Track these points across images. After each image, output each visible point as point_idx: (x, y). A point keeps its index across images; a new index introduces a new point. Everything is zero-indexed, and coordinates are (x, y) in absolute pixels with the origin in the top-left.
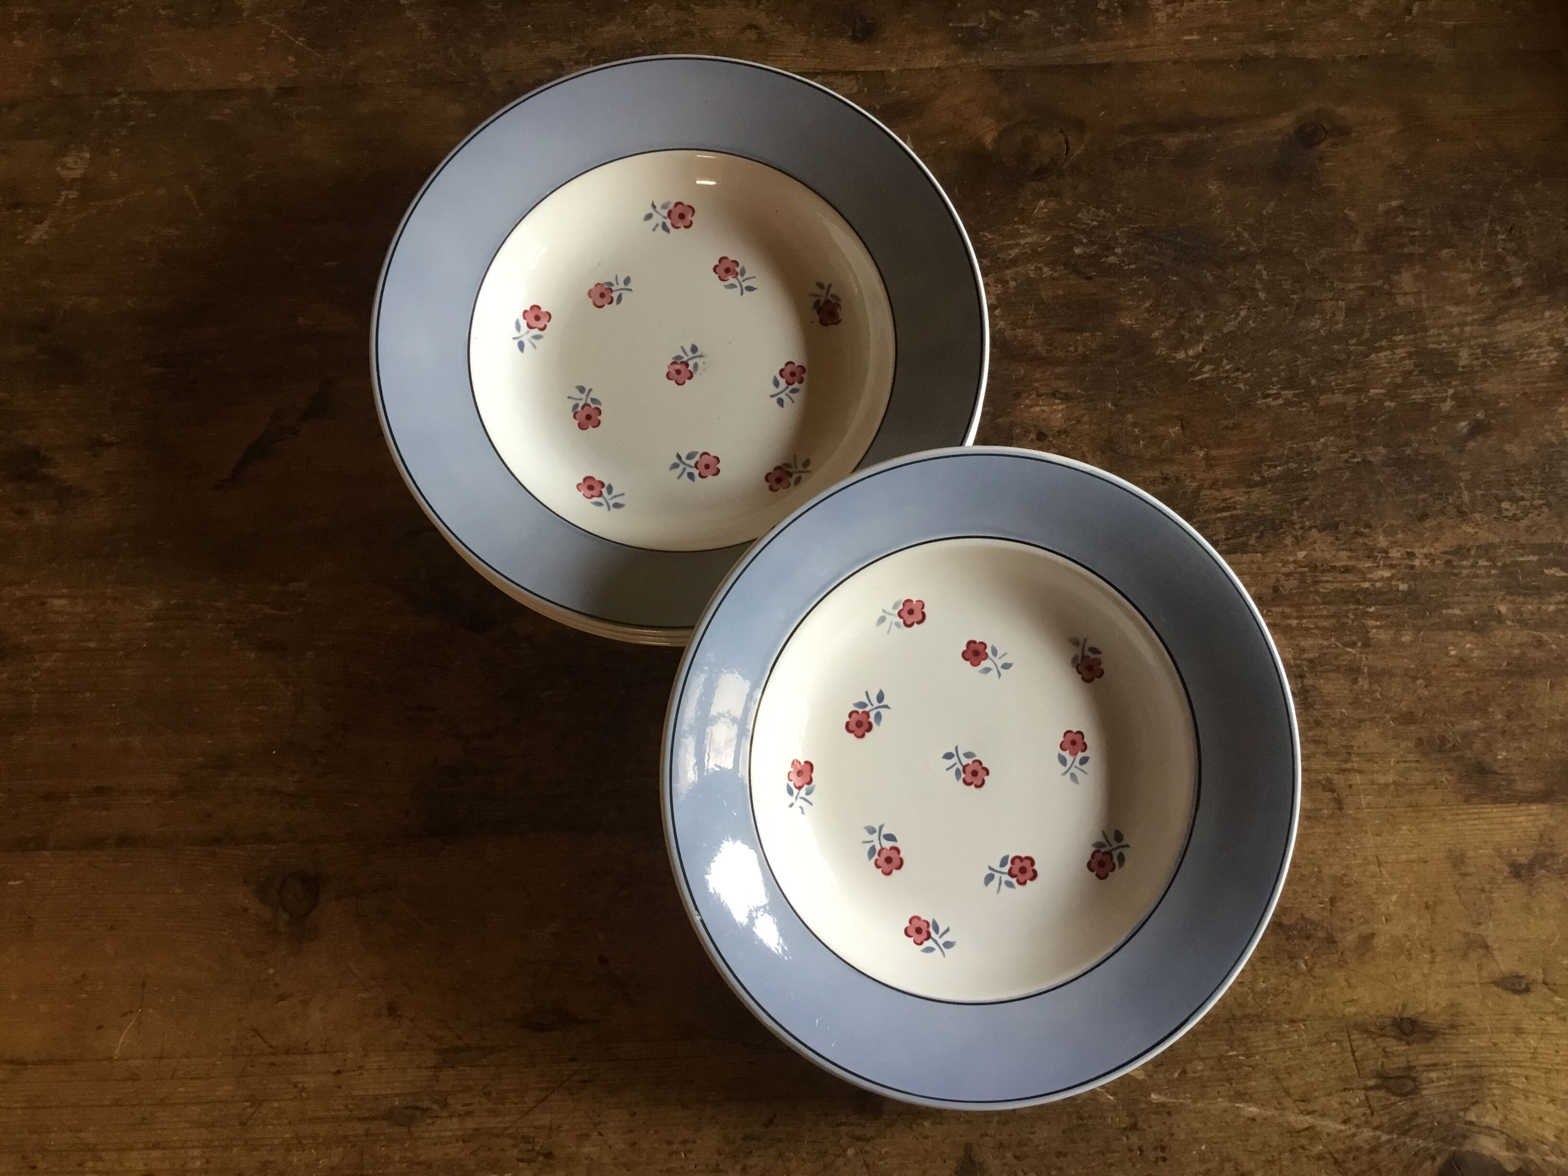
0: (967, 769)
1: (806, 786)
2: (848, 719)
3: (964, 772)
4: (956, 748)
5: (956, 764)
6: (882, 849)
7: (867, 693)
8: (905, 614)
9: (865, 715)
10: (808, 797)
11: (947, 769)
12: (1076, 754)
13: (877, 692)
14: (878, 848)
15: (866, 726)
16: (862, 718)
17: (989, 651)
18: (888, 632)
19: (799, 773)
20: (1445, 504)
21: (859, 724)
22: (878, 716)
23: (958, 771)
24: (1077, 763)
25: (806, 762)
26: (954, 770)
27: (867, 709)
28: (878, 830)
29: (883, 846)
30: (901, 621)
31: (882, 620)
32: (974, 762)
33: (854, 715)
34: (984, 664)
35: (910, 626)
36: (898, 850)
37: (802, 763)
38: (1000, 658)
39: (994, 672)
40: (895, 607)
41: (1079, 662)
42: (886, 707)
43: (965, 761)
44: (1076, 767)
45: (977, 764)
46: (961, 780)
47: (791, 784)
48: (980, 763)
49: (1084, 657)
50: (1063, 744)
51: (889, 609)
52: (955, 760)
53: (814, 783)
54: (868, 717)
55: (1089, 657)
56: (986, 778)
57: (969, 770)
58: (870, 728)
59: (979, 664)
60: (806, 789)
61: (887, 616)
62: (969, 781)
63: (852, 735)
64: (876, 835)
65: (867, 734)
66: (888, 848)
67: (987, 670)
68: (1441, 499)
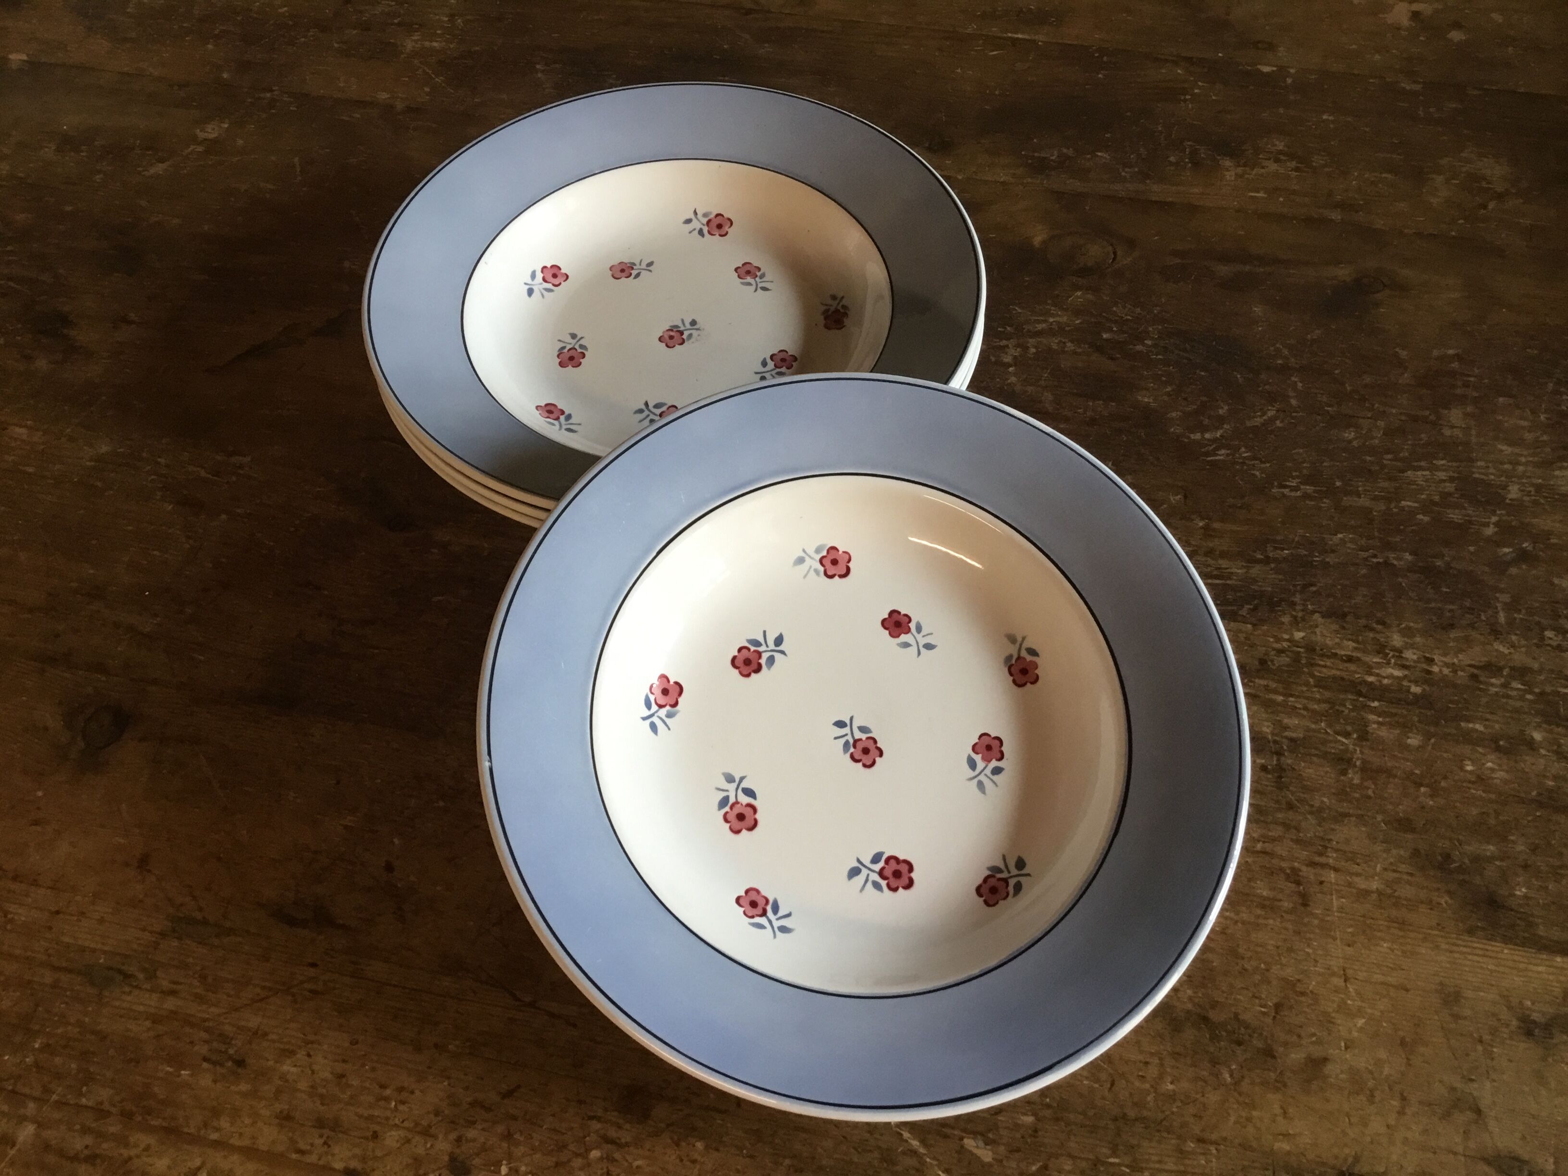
0: (858, 744)
1: (668, 708)
2: (736, 654)
3: (855, 747)
4: (851, 719)
5: (846, 735)
6: (737, 802)
7: (765, 632)
8: (827, 562)
9: (757, 655)
10: (667, 720)
11: (836, 738)
12: (989, 761)
13: (777, 635)
14: (732, 800)
15: (754, 666)
16: (753, 657)
17: (912, 626)
18: (805, 577)
19: (665, 692)
20: (1475, 620)
21: (747, 662)
22: (771, 661)
23: (847, 743)
24: (988, 771)
25: (676, 683)
26: (843, 740)
27: (761, 649)
28: (737, 780)
29: (739, 800)
30: (822, 569)
31: (800, 561)
32: (868, 738)
33: (744, 651)
34: (904, 638)
35: (831, 577)
36: (755, 810)
37: (672, 682)
38: (923, 636)
39: (913, 650)
40: (818, 551)
41: (1013, 662)
42: (783, 652)
43: (858, 735)
44: (986, 775)
45: (871, 741)
46: (848, 755)
47: (652, 698)
48: (875, 742)
49: (1019, 658)
50: (977, 746)
51: (811, 551)
52: (847, 730)
53: (678, 708)
54: (760, 657)
55: (1024, 659)
56: (878, 759)
57: (860, 746)
58: (758, 669)
59: (898, 636)
60: (668, 711)
61: (807, 558)
62: (857, 757)
63: (736, 672)
64: (734, 785)
65: (753, 675)
66: (744, 804)
67: (906, 645)
68: (1472, 614)
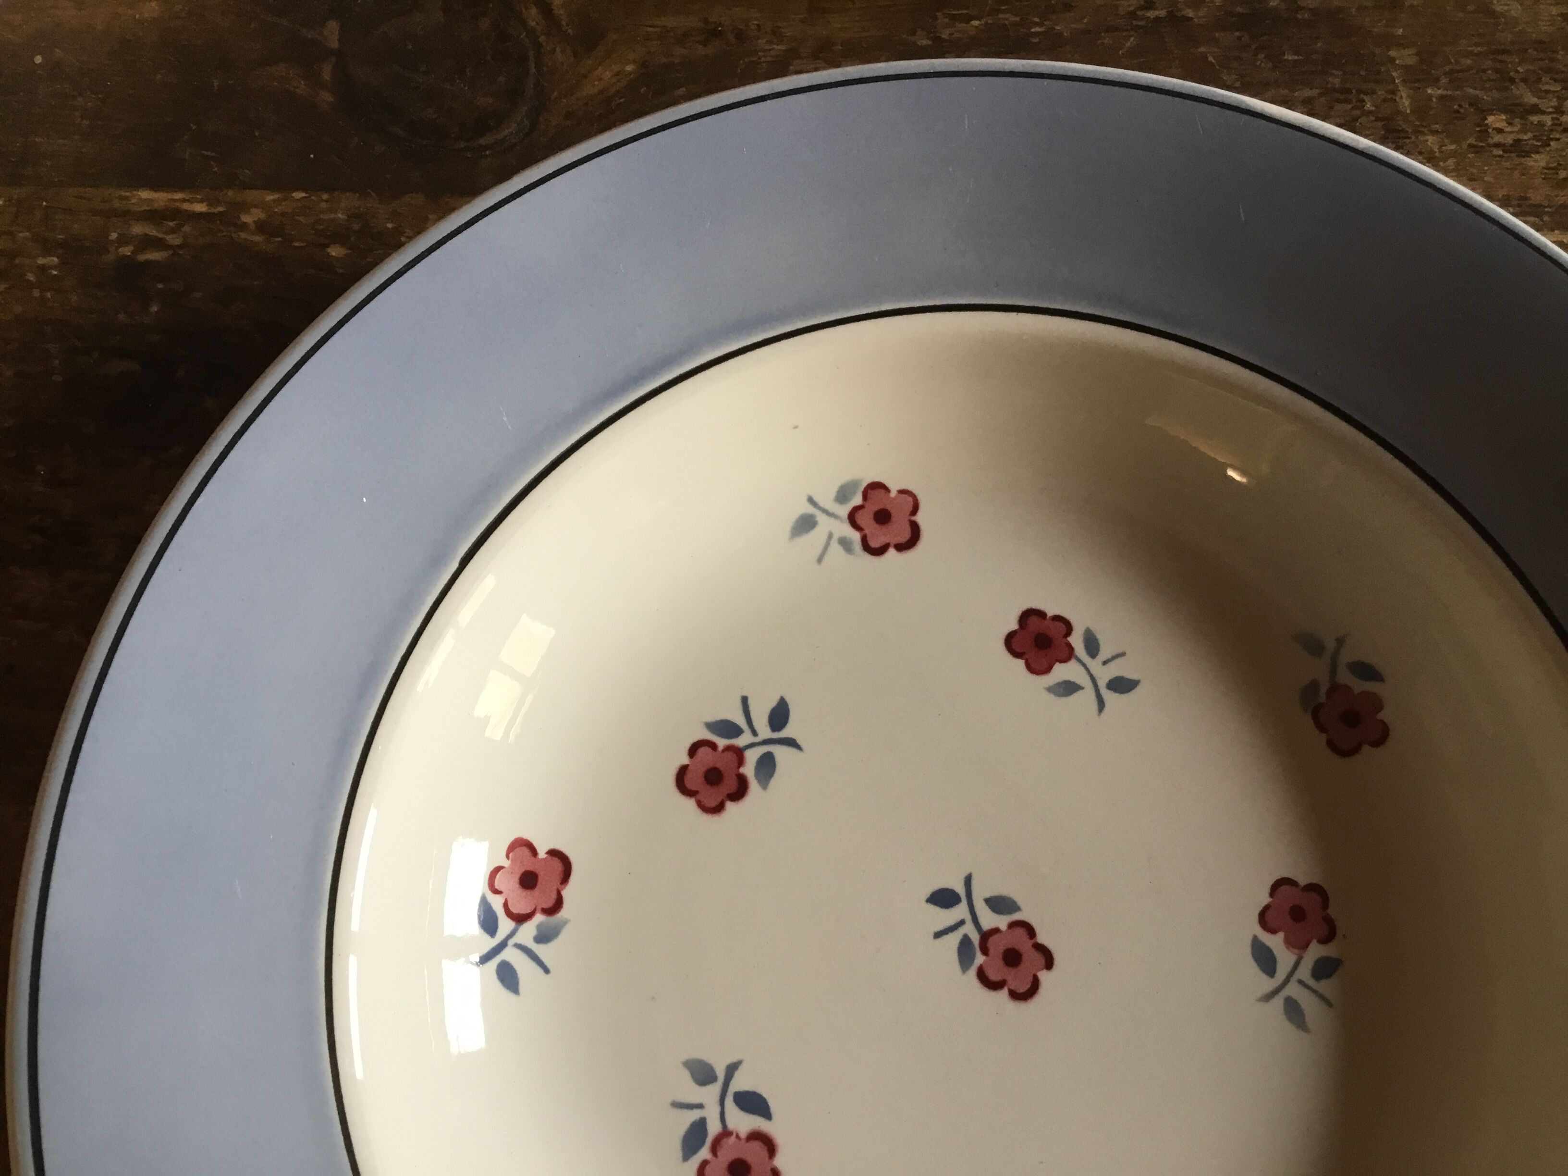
0: (992, 941)
1: (539, 918)
2: (685, 760)
3: (985, 951)
4: (968, 881)
5: (962, 923)
6: (726, 1133)
7: (745, 700)
8: (866, 519)
9: (731, 757)
10: (541, 950)
11: (938, 935)
12: (1305, 947)
13: (773, 703)
14: (714, 1128)
15: (730, 785)
16: (724, 763)
17: (1076, 640)
18: (820, 560)
19: (528, 881)
21: (713, 777)
22: (767, 765)
23: (965, 942)
24: (1305, 972)
25: (553, 853)
26: (954, 939)
27: (741, 741)
28: (721, 1074)
29: (731, 1125)
30: (855, 536)
31: (805, 524)
32: (1013, 925)
33: (703, 751)
34: (1062, 672)
35: (879, 552)
36: (769, 1145)
37: (542, 854)
38: (1105, 663)
39: (1087, 696)
40: (842, 496)
41: (1322, 698)
42: (791, 743)
43: (989, 920)
44: (1301, 982)
45: (1021, 932)
46: (972, 973)
47: (497, 903)
48: (1031, 931)
49: (1335, 688)
50: (1268, 915)
51: (827, 499)
52: (960, 911)
53: (563, 913)
54: (741, 762)
55: (1347, 688)
56: (1044, 976)
57: (997, 946)
58: (740, 791)
59: (1047, 670)
60: (539, 927)
61: (821, 518)
62: (994, 976)
63: (690, 804)
64: (715, 1089)
65: (729, 805)
66: (743, 1134)
67: (1068, 688)
